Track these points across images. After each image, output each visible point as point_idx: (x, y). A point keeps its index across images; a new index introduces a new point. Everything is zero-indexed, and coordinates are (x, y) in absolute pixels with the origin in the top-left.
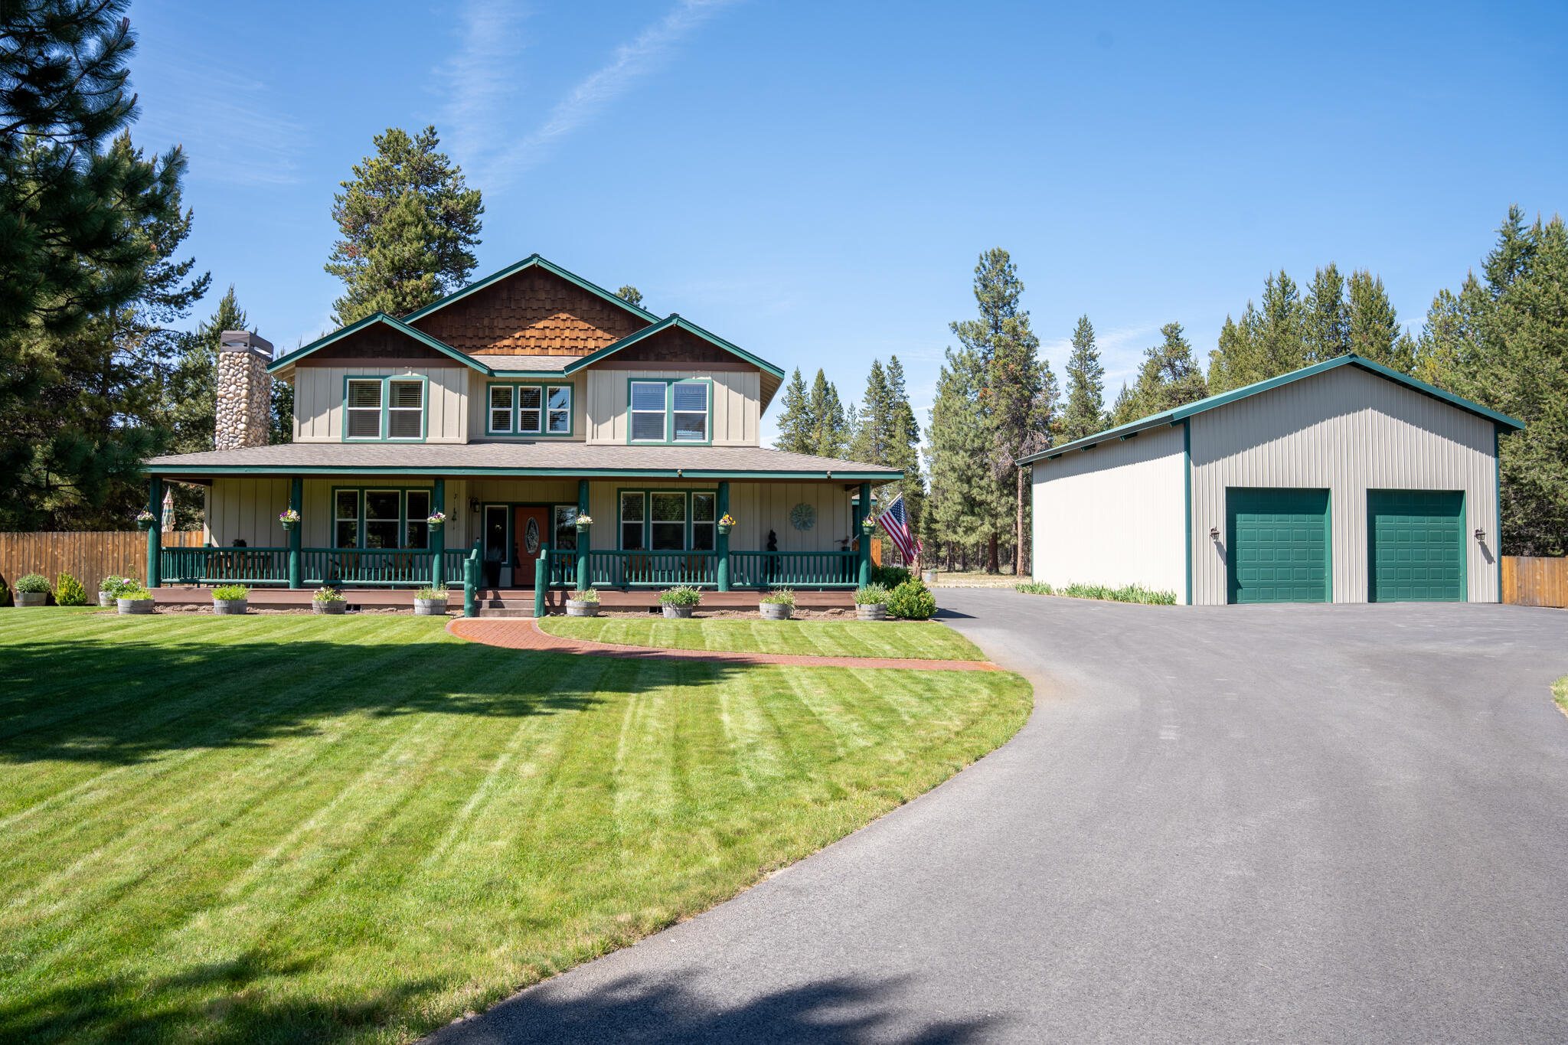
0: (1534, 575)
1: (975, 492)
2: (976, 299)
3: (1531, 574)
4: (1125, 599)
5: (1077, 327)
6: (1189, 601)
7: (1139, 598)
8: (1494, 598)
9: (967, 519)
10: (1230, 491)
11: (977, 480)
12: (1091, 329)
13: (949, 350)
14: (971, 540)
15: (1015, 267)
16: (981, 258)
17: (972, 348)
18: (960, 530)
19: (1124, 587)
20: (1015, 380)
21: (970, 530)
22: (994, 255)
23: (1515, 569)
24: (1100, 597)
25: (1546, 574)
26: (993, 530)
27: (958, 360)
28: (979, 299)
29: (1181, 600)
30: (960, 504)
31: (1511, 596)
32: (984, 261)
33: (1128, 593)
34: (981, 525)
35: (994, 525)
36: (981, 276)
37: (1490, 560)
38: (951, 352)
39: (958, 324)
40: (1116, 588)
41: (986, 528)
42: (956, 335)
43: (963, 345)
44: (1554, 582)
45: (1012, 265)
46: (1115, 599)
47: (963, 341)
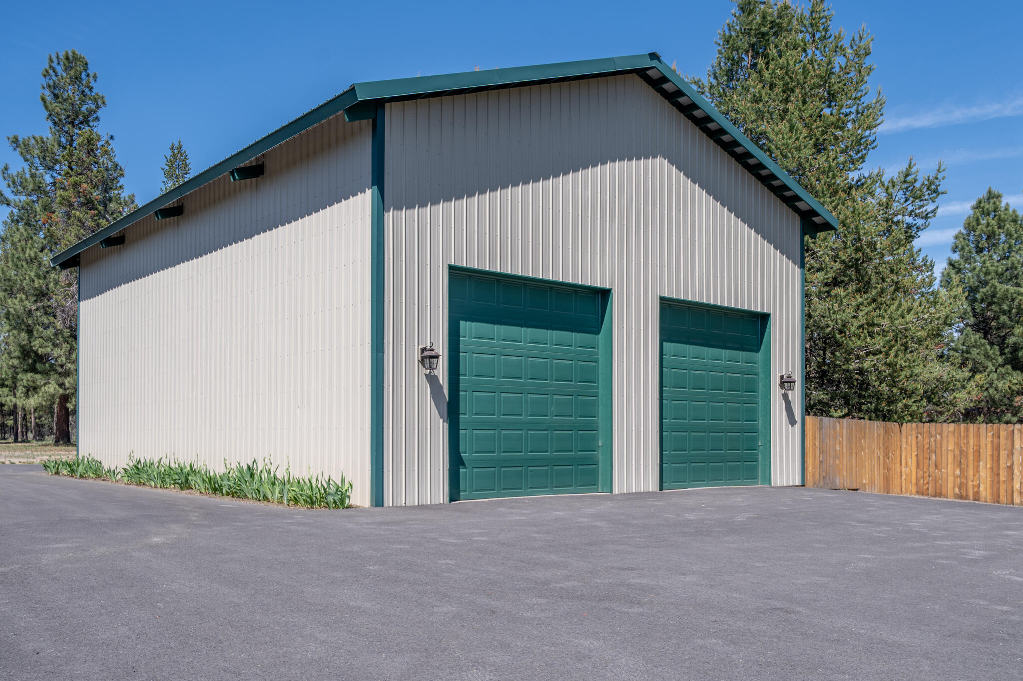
0: (834, 445)
1: (36, 343)
2: (44, 108)
3: (831, 443)
4: (236, 493)
5: (169, 154)
6: (378, 499)
7: (266, 489)
8: (798, 482)
9: (26, 378)
10: (457, 274)
11: (41, 329)
12: (186, 158)
13: (6, 169)
14: (33, 402)
15: (95, 77)
16: (51, 61)
17: (37, 169)
18: (20, 391)
19: (234, 466)
20: (89, 204)
21: (31, 390)
22: (67, 58)
23: (817, 435)
24: (185, 485)
25: (845, 442)
26: (61, 391)
27: (18, 180)
28: (46, 107)
29: (361, 497)
30: (19, 358)
31: (814, 475)
32: (55, 65)
33: (241, 478)
34: (45, 384)
35: (61, 385)
36: (51, 83)
37: (792, 422)
38: (10, 172)
39: (20, 140)
40: (217, 469)
41: (52, 388)
42: (17, 153)
43: (26, 166)
44: (851, 454)
45: (91, 75)
46: (215, 490)
47: (26, 160)
